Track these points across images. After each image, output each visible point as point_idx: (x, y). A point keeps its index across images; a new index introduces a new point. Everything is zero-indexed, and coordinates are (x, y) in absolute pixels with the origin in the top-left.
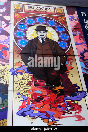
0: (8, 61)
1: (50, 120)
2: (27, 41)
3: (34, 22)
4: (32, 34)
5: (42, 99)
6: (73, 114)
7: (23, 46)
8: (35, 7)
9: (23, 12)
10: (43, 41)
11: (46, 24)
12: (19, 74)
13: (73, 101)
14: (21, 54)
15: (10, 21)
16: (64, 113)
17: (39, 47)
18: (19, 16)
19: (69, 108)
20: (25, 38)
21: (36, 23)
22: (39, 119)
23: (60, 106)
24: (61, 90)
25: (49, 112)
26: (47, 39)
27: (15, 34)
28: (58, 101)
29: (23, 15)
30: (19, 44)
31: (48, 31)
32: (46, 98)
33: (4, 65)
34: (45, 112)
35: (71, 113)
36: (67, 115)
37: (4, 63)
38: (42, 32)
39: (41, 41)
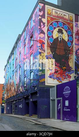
0: (44, 51)
1: (60, 81)
2: (53, 39)
3: (57, 25)
4: (55, 34)
5: (58, 72)
6: (68, 79)
7: (51, 42)
8: (59, 12)
9: (52, 17)
10: (60, 40)
11: (63, 28)
12: (49, 59)
13: (69, 74)
14: (50, 47)
15: (45, 23)
16: (65, 79)
17: (58, 44)
18: (49, 19)
19: (67, 77)
20: (52, 37)
21: (58, 27)
22: (56, 80)
23: (64, 76)
24: (65, 69)
25: (60, 77)
26: (62, 39)
27: (48, 33)
28: (63, 73)
29: (52, 19)
30: (50, 41)
31: (63, 33)
32: (59, 72)
33: (43, 53)
34: (58, 77)
35: (67, 79)
36: (66, 79)
37: (43, 52)
38: (61, 33)
39: (59, 40)
